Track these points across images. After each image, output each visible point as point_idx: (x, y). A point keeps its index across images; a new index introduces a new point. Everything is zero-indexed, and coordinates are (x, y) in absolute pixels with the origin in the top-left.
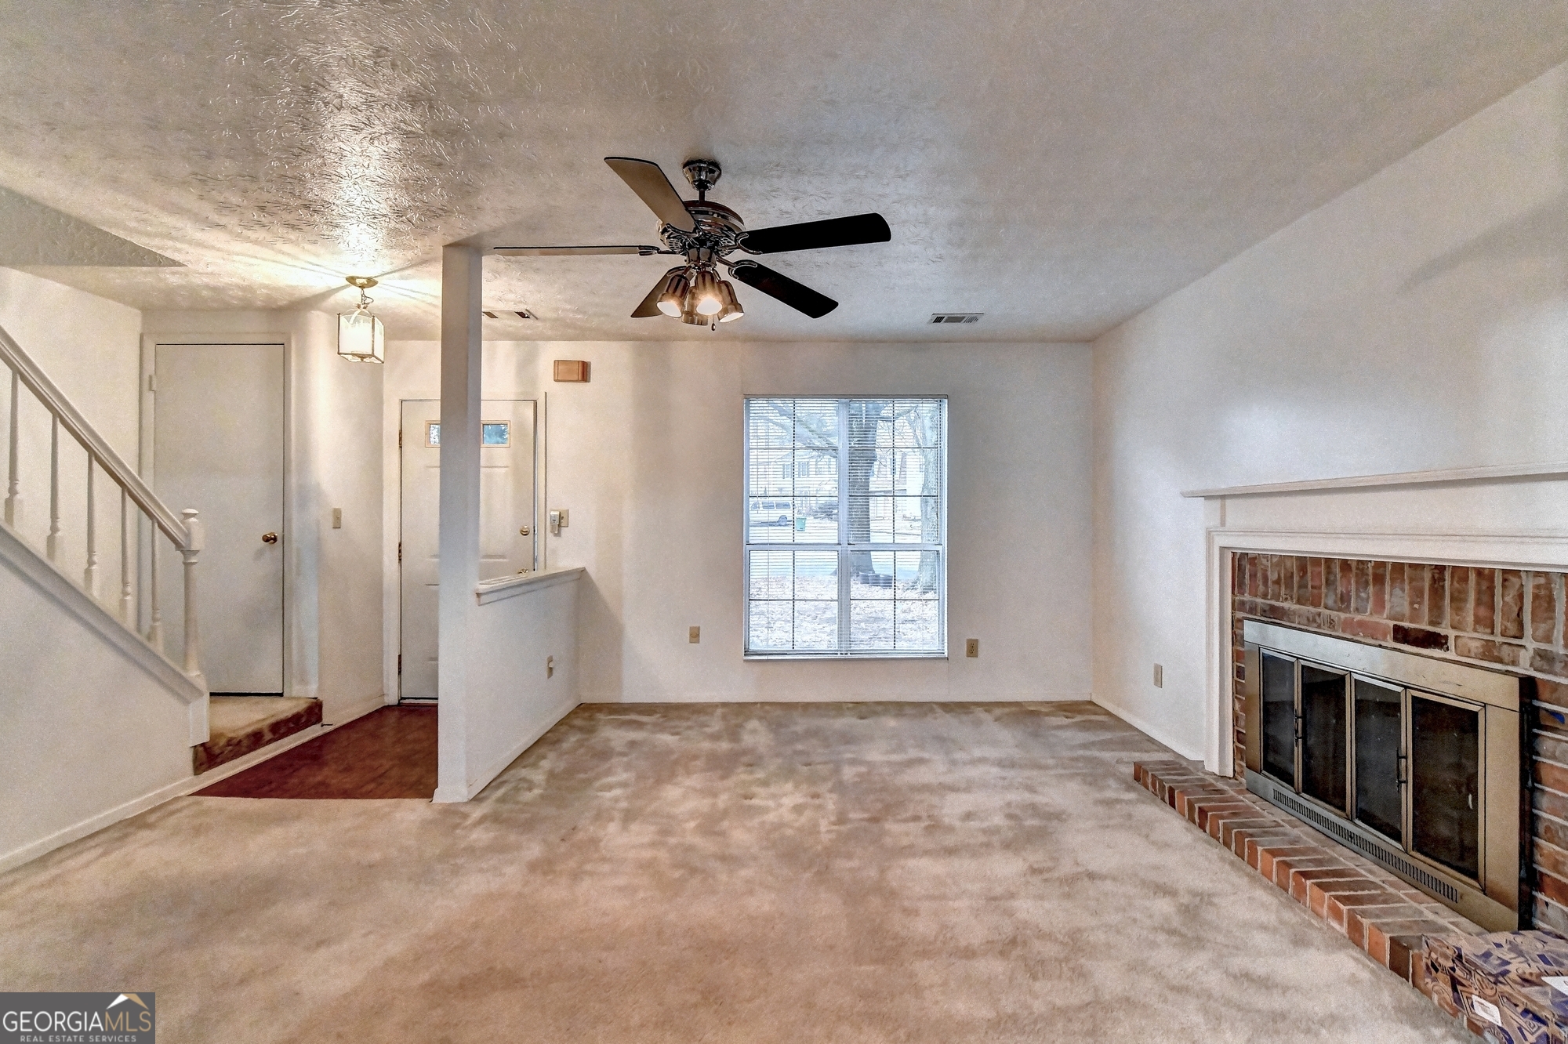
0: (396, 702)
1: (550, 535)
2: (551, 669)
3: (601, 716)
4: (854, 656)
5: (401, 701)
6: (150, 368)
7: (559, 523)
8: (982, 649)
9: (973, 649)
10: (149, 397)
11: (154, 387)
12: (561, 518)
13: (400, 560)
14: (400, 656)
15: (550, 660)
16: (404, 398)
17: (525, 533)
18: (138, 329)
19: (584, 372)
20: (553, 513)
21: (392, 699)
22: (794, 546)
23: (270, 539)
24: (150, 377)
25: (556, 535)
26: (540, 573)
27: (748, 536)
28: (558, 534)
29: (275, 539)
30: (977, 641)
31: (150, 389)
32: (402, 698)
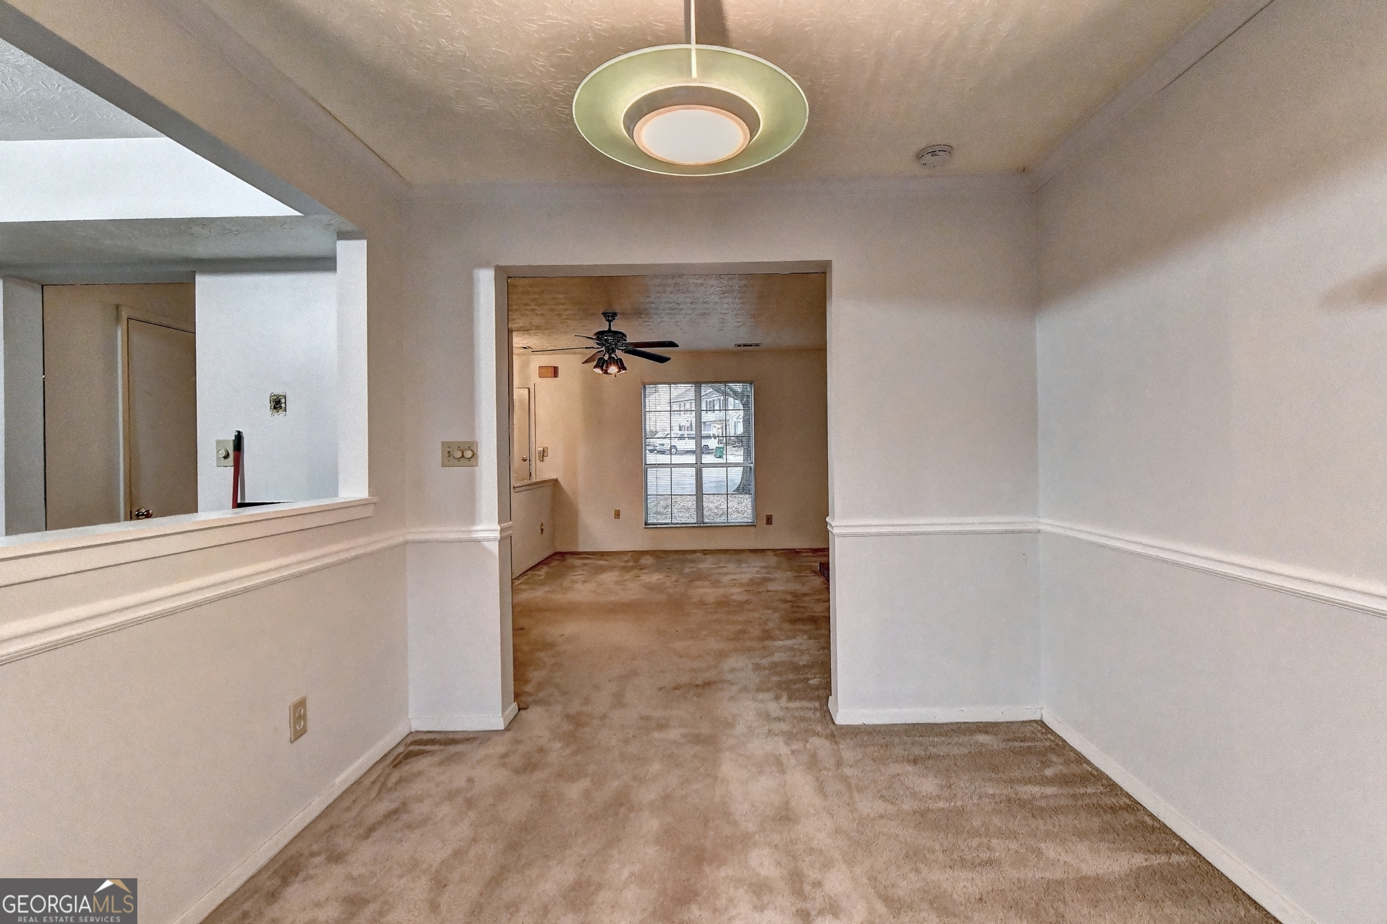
1: (538, 461)
2: (542, 530)
3: (568, 556)
4: (705, 525)
7: (543, 455)
8: (774, 520)
9: (769, 520)
12: (544, 451)
15: (542, 525)
17: (525, 460)
19: (555, 372)
20: (540, 449)
22: (671, 465)
25: (541, 461)
26: (534, 480)
27: (646, 460)
28: (543, 461)
30: (772, 515)
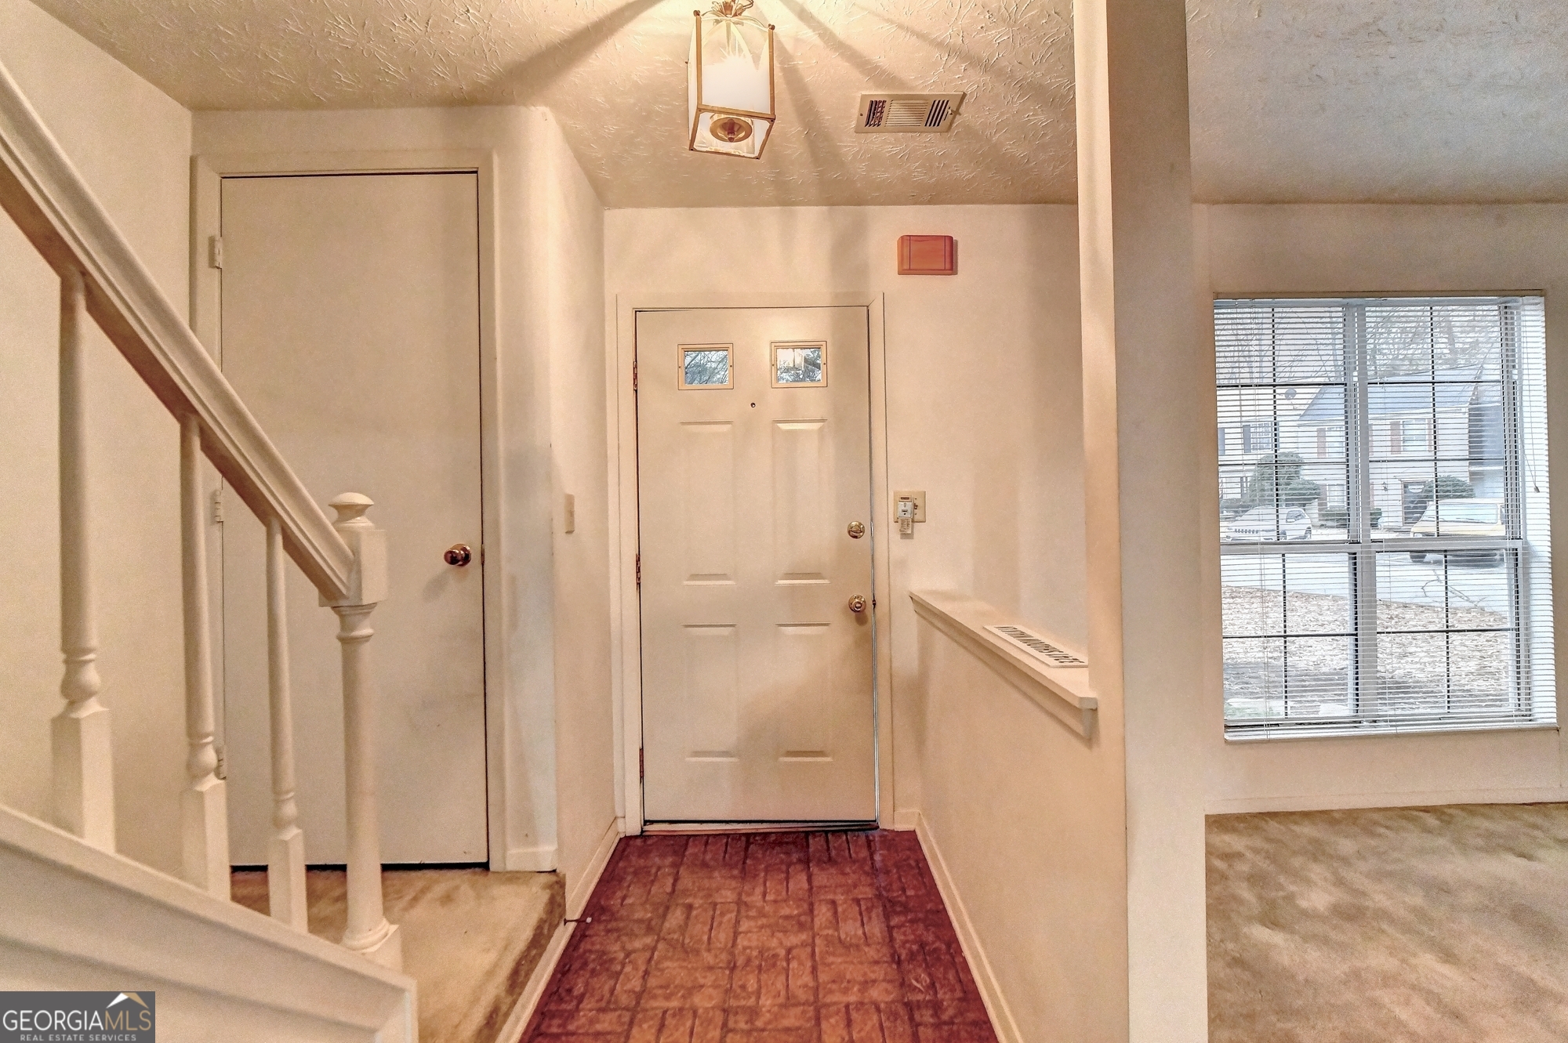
0: (637, 832)
1: (897, 538)
5: (646, 828)
6: (209, 225)
10: (209, 281)
11: (220, 260)
13: (639, 584)
14: (642, 750)
16: (639, 306)
17: (854, 530)
18: (186, 147)
21: (633, 827)
23: (457, 559)
24: (212, 242)
25: (906, 537)
28: (910, 536)
29: (466, 559)
31: (212, 263)
32: (646, 822)
